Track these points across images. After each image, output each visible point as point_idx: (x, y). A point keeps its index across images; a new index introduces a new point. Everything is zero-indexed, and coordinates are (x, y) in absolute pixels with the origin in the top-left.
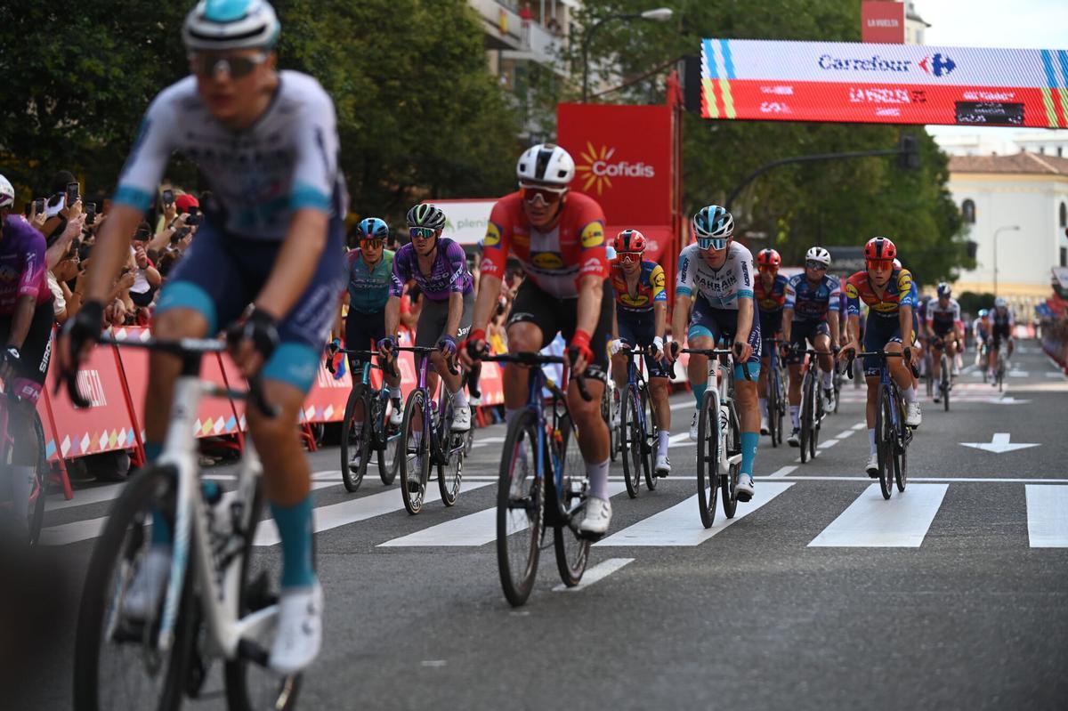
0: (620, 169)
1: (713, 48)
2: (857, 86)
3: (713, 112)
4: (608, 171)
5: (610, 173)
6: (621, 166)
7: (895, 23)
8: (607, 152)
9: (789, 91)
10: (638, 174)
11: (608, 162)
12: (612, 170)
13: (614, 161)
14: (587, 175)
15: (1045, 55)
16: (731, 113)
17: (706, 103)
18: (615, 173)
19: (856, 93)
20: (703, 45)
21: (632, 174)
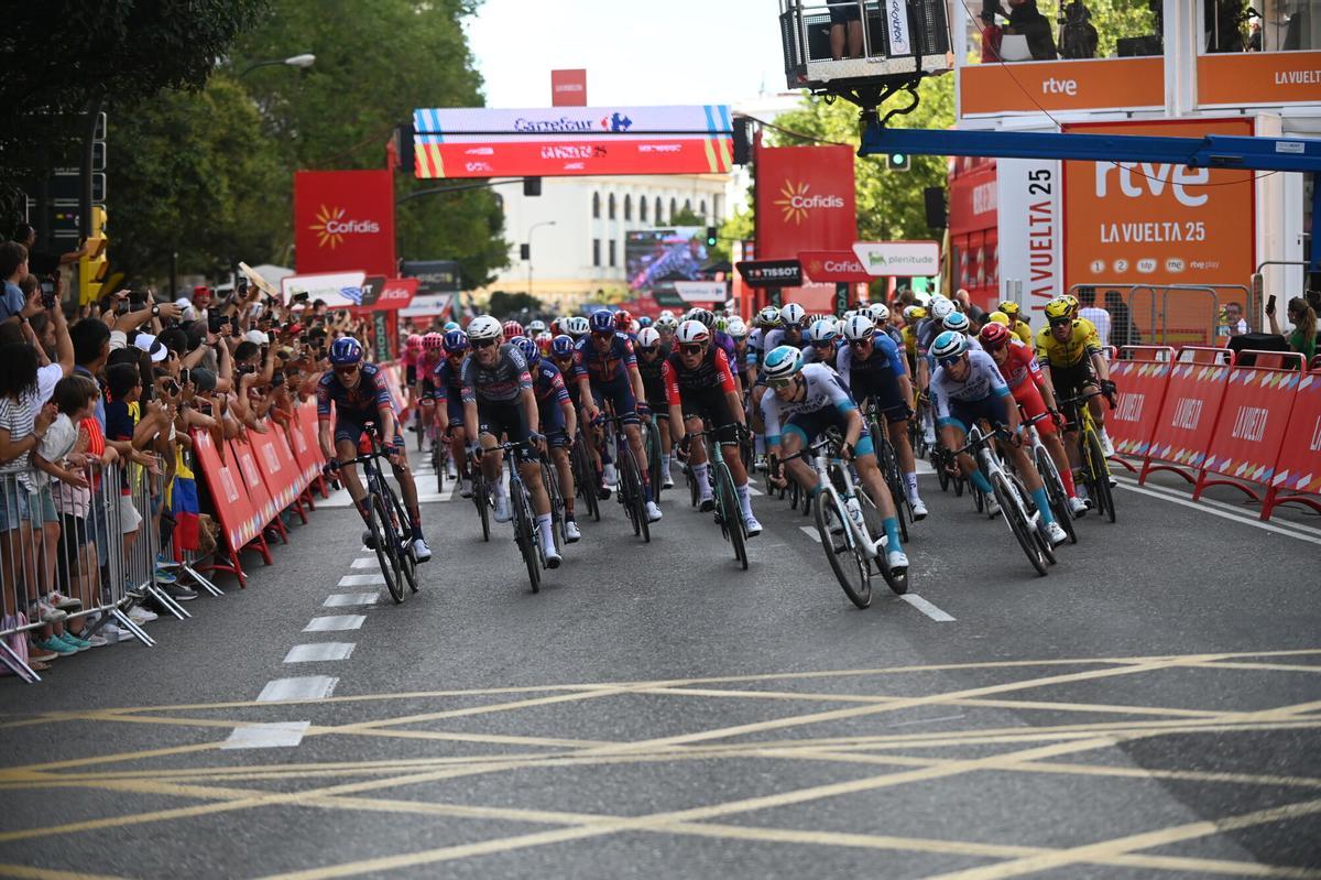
0: (350, 226)
1: (424, 118)
2: (548, 144)
3: (425, 173)
4: (339, 229)
5: (342, 231)
6: (351, 224)
7: (579, 87)
8: (338, 213)
9: (490, 151)
10: (365, 230)
11: (340, 221)
12: (343, 228)
13: (345, 220)
14: (322, 234)
15: (707, 109)
16: (440, 174)
17: (419, 166)
18: (346, 230)
19: (547, 151)
20: (415, 115)
21: (361, 231)
